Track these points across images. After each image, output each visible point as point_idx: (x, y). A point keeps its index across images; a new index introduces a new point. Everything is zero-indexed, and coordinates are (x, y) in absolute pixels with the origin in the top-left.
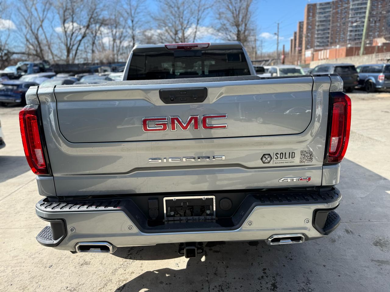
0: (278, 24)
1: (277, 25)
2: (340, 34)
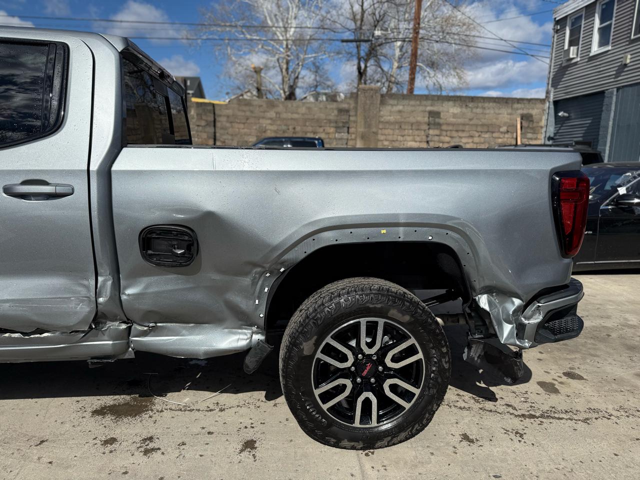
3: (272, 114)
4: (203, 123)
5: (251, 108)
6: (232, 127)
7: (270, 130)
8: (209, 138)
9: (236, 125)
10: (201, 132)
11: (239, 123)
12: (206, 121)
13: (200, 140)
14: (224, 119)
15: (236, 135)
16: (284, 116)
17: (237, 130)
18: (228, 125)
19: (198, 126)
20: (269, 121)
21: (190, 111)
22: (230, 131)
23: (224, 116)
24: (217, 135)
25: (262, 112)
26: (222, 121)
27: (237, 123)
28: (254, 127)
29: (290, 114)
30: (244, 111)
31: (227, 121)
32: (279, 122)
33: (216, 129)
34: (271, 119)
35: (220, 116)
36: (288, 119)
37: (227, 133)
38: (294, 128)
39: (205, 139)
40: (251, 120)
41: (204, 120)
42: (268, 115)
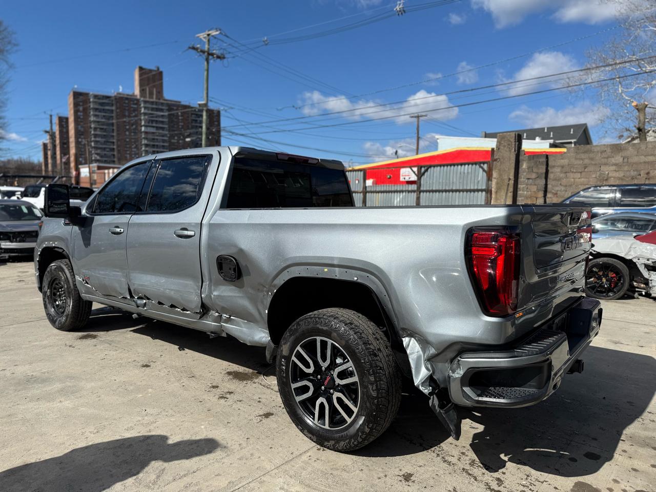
0: (51, 116)
1: (49, 117)
2: (130, 148)
3: (618, 159)
4: (534, 176)
5: (591, 155)
6: (566, 177)
7: (614, 178)
8: (538, 190)
9: (571, 175)
10: (531, 185)
11: (575, 173)
12: (537, 173)
13: (530, 193)
14: (557, 170)
15: (571, 186)
16: (635, 159)
17: (573, 180)
18: (562, 175)
19: (528, 179)
20: (614, 168)
21: (522, 165)
22: (564, 181)
23: (558, 166)
24: (549, 186)
25: (604, 158)
26: (554, 172)
27: (573, 172)
28: (594, 176)
29: (643, 157)
30: (582, 159)
31: (561, 172)
32: (626, 168)
33: (548, 180)
34: (616, 165)
35: (554, 167)
36: (641, 163)
37: (561, 184)
38: (648, 173)
39: (534, 192)
40: (591, 168)
41: (535, 173)
42: (613, 160)
